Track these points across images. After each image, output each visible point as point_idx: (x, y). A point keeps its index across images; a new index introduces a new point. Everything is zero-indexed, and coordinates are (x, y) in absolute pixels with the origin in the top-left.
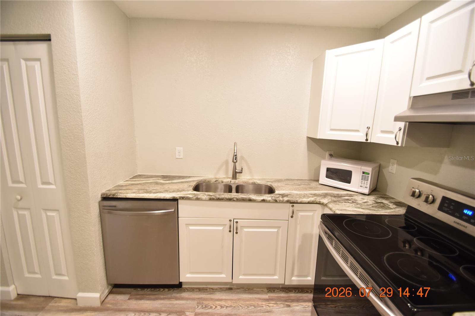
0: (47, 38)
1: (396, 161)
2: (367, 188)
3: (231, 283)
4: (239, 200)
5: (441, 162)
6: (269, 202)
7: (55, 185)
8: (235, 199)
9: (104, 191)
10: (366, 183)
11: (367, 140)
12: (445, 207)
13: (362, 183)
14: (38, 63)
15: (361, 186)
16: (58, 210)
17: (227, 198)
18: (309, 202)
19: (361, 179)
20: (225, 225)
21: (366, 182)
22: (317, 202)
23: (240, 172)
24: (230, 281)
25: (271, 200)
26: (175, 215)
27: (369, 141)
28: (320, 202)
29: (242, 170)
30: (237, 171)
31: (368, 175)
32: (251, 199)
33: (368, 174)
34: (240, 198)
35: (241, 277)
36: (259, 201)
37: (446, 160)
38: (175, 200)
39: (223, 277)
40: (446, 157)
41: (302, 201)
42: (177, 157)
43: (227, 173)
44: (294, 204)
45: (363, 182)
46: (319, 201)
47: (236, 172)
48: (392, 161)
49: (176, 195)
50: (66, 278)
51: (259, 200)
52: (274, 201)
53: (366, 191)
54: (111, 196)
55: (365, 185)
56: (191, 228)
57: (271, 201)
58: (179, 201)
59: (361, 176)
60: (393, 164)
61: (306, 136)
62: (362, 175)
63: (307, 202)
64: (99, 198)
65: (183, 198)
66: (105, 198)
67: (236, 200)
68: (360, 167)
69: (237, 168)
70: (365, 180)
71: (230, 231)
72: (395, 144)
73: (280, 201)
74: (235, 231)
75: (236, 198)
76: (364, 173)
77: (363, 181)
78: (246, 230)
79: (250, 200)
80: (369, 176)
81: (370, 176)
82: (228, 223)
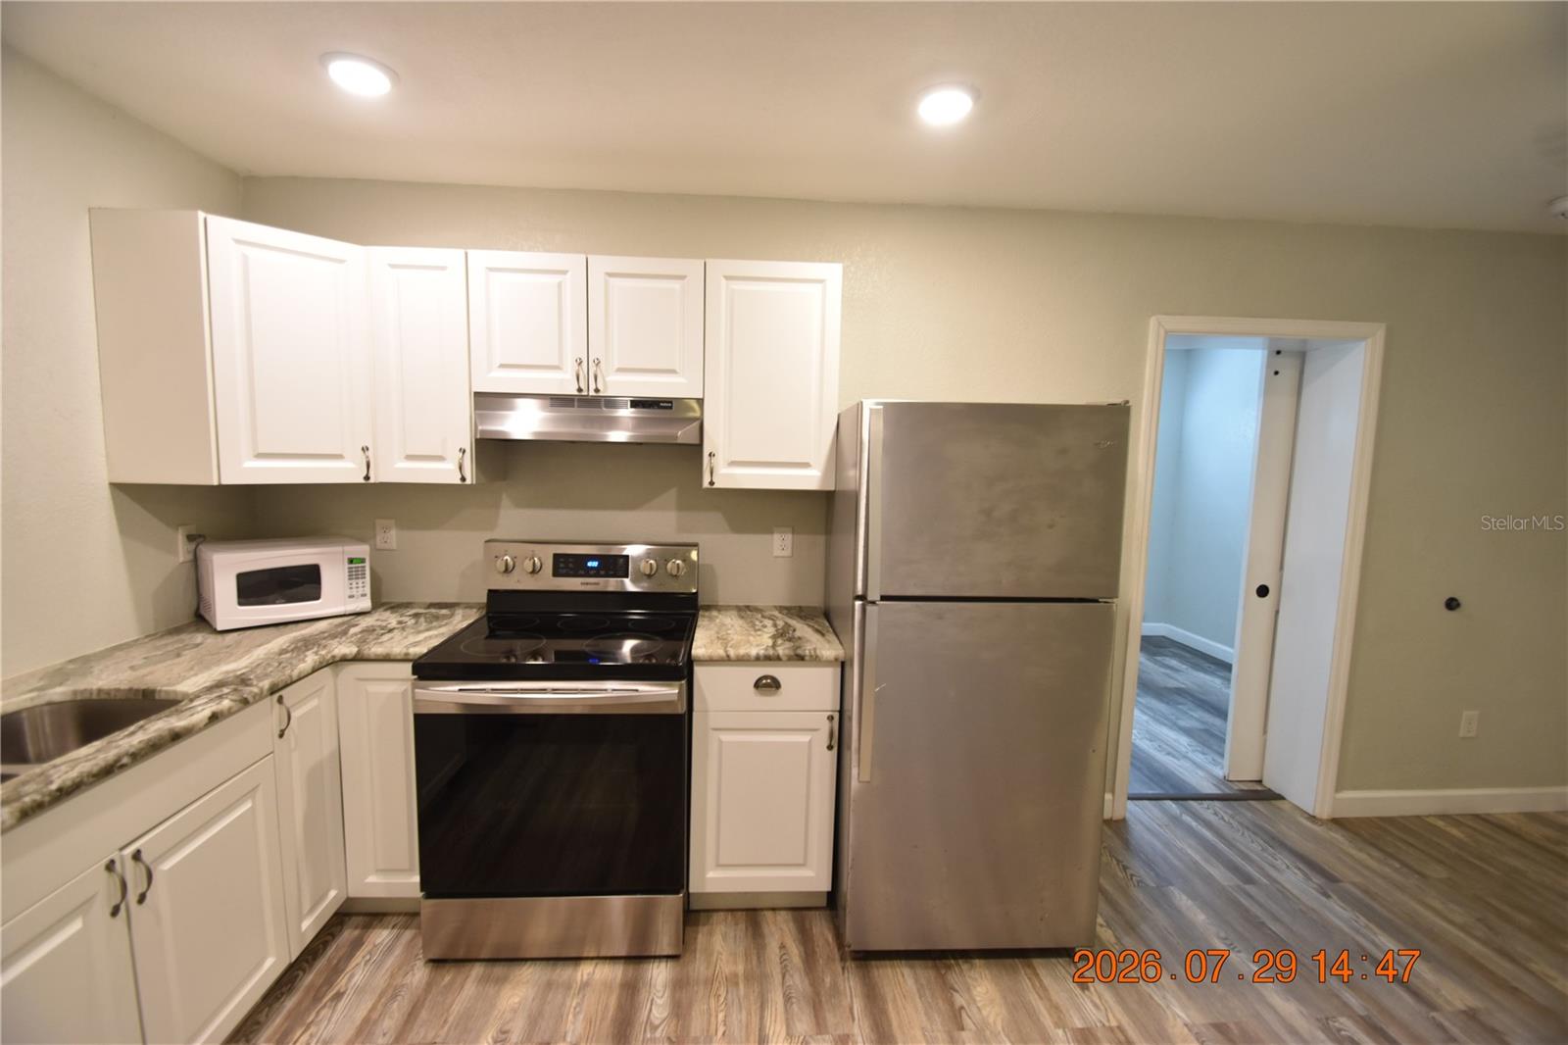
1: (393, 521)
2: (365, 595)
4: (143, 756)
5: (497, 506)
6: (230, 713)
8: (125, 760)
10: (360, 585)
11: (367, 478)
12: (562, 568)
13: (351, 588)
15: (351, 597)
17: (95, 770)
18: (313, 668)
19: (350, 579)
20: (91, 899)
21: (360, 581)
22: (328, 660)
25: (232, 704)
27: (372, 481)
28: (334, 657)
31: (362, 565)
32: (177, 730)
33: (363, 561)
34: (142, 745)
36: (202, 725)
37: (505, 501)
40: (504, 496)
41: (300, 673)
44: (280, 693)
45: (354, 585)
46: (330, 656)
48: (379, 522)
51: (201, 721)
52: (240, 705)
53: (366, 604)
55: (361, 589)
57: (232, 710)
59: (347, 570)
60: (386, 529)
61: (107, 483)
62: (350, 568)
63: (310, 671)
67: (132, 762)
68: (339, 549)
70: (358, 578)
71: (116, 911)
72: (459, 482)
73: (254, 697)
74: (133, 901)
75: (127, 754)
76: (351, 561)
77: (354, 582)
79: (176, 736)
80: (364, 567)
81: (367, 565)
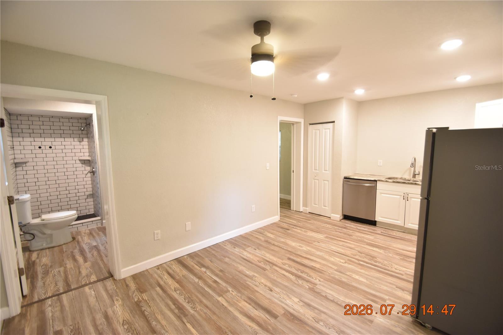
0: (334, 122)
3: (403, 227)
4: (409, 184)
7: (329, 171)
8: (407, 183)
9: (345, 175)
14: (329, 130)
16: (328, 181)
17: (403, 182)
20: (401, 195)
23: (418, 174)
24: (403, 225)
26: (375, 188)
29: (419, 173)
30: (415, 173)
34: (410, 182)
35: (409, 225)
38: (376, 181)
39: (399, 223)
42: (379, 165)
43: (410, 175)
47: (415, 175)
49: (376, 179)
50: (327, 208)
54: (348, 177)
56: (383, 195)
58: (377, 182)
64: (343, 178)
65: (379, 180)
66: (345, 178)
69: (416, 172)
71: (404, 199)
74: (407, 200)
78: (413, 199)
79: (416, 184)
82: (403, 195)
